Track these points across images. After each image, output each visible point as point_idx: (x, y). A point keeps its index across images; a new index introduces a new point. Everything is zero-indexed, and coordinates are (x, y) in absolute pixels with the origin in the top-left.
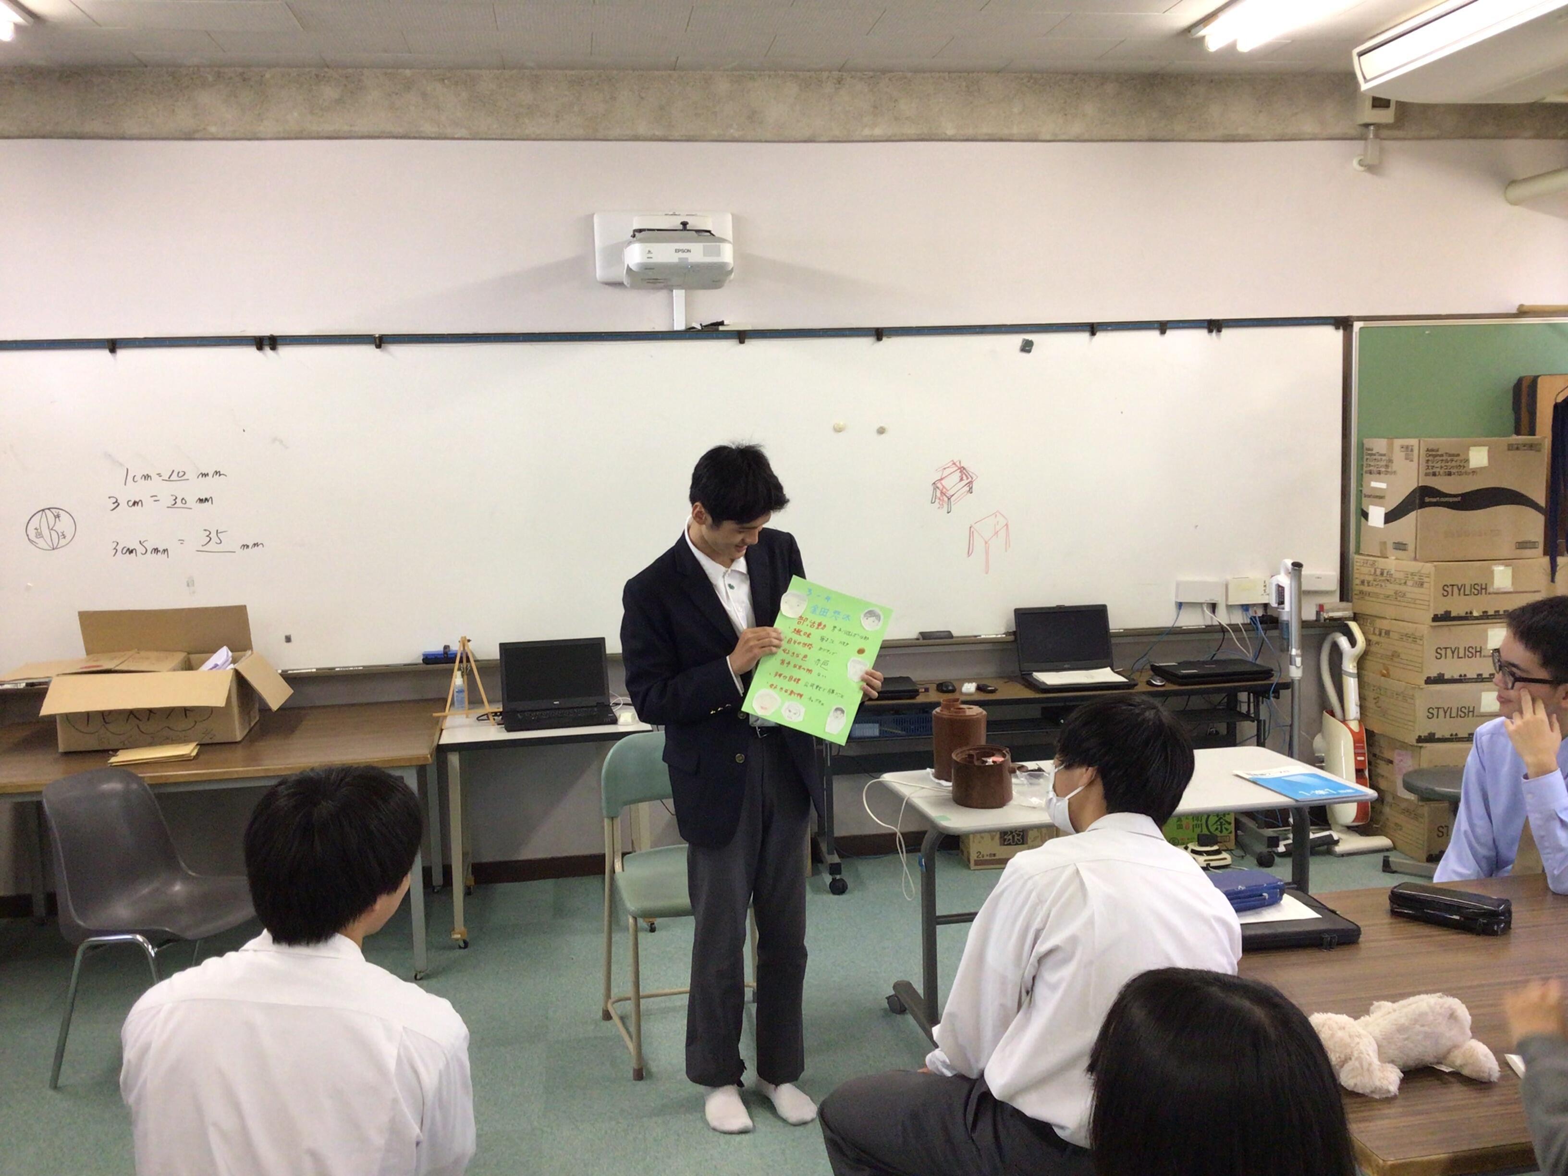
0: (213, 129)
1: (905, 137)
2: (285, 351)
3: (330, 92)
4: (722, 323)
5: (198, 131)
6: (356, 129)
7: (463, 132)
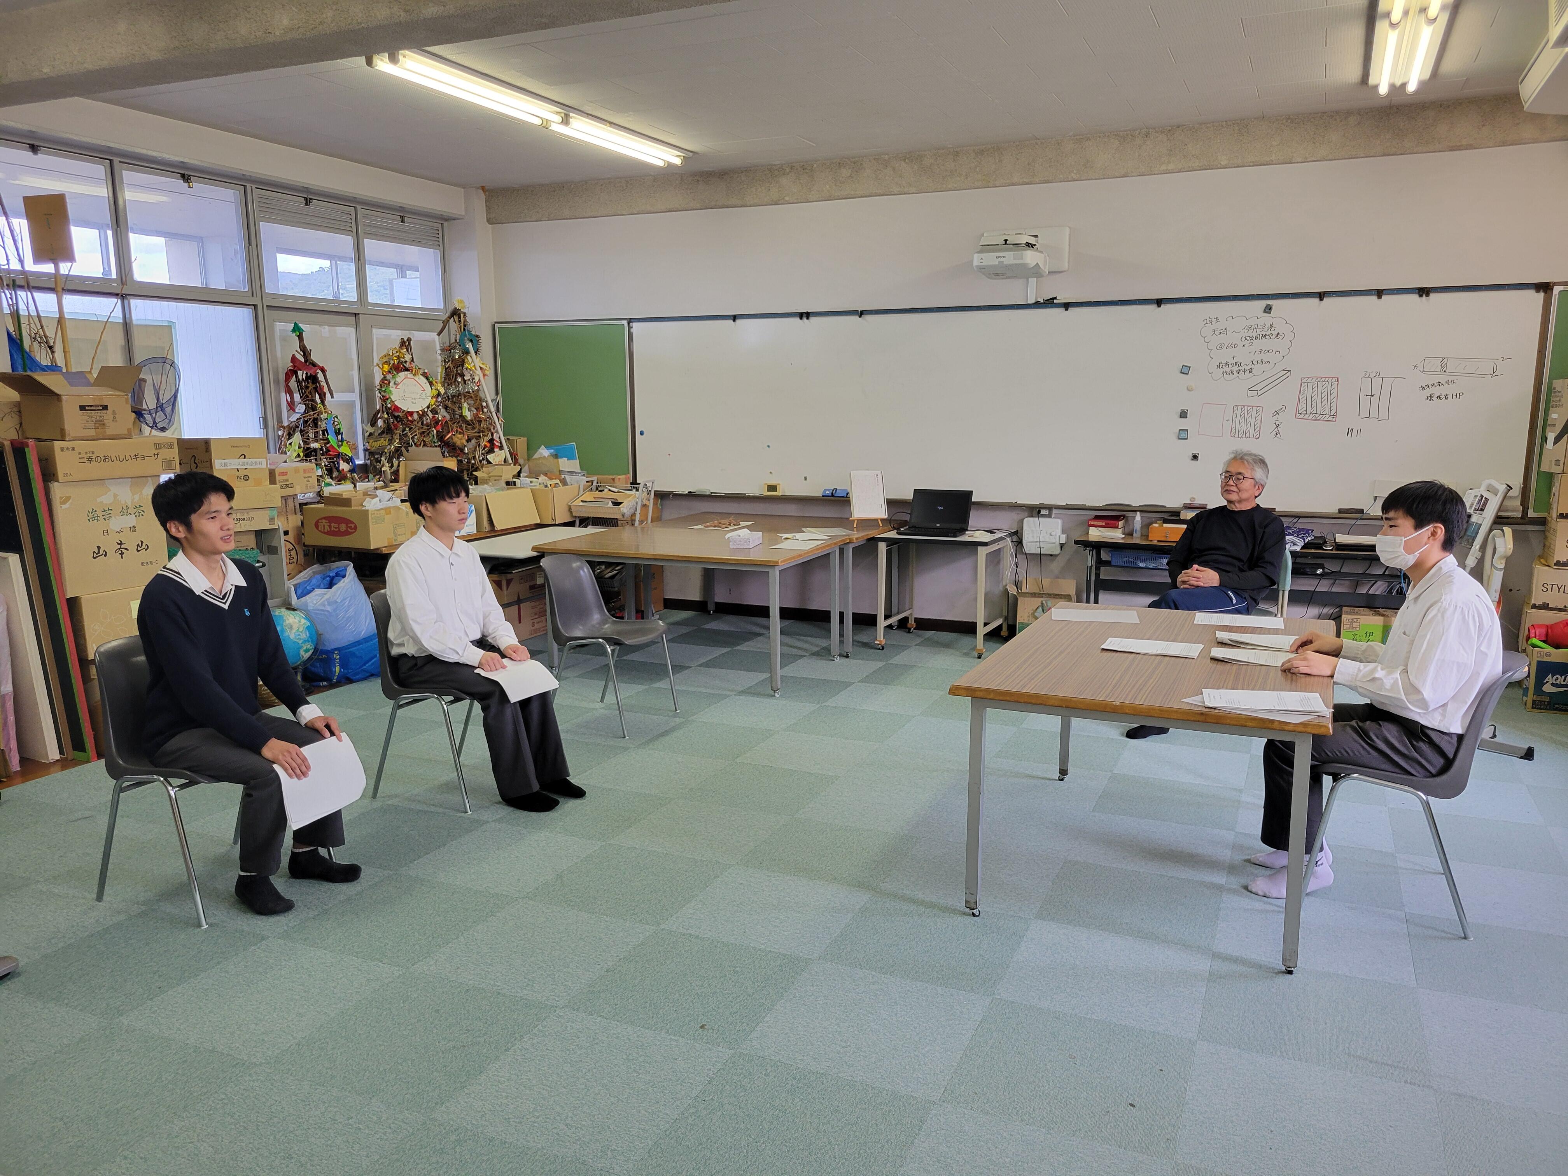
0: (787, 198)
1: (1191, 169)
2: (813, 319)
3: (845, 172)
4: (1055, 298)
5: (779, 200)
6: (858, 192)
7: (913, 190)
